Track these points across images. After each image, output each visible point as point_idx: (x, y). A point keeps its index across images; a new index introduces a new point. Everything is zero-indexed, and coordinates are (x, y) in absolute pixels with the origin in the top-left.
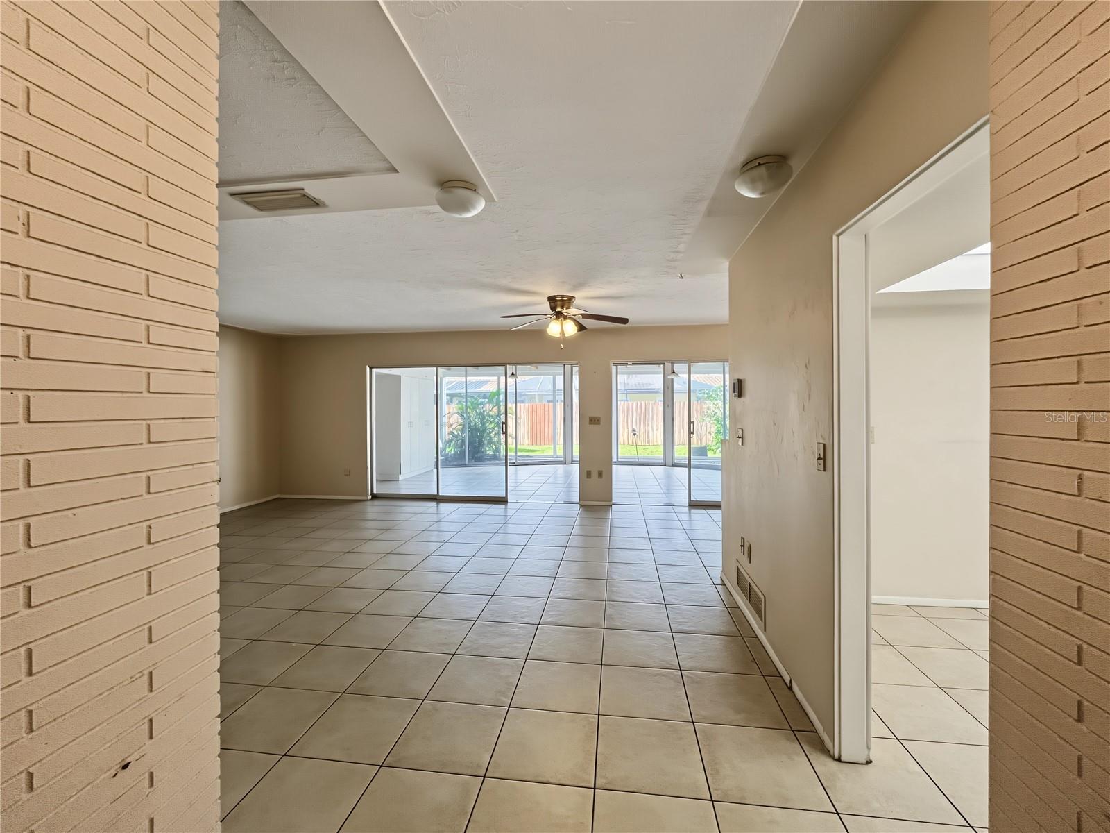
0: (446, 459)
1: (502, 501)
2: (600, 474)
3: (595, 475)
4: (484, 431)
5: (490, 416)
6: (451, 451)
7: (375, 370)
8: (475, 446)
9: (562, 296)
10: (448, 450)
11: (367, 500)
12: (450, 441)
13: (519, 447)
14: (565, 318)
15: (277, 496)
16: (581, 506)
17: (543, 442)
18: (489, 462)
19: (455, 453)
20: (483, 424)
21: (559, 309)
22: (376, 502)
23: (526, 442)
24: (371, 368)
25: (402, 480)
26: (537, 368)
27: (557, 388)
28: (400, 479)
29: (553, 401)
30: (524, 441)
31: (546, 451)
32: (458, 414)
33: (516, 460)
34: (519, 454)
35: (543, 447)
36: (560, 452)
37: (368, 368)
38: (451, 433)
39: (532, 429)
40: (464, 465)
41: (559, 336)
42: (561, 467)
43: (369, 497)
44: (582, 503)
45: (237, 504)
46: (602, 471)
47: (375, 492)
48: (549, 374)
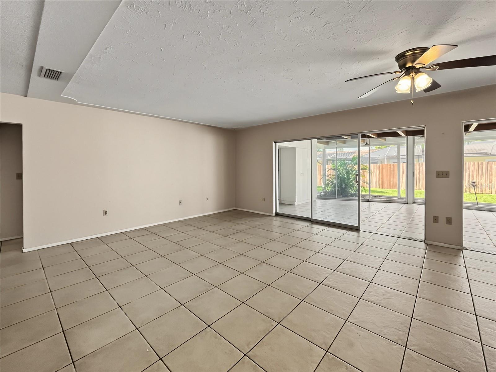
0: (326, 194)
1: (356, 229)
2: (449, 221)
3: (442, 220)
4: (349, 179)
5: (352, 171)
6: (329, 190)
7: (278, 144)
8: (342, 188)
9: (414, 49)
10: (327, 189)
11: (273, 216)
12: (328, 184)
13: (372, 189)
14: (417, 71)
15: (234, 208)
16: (427, 245)
17: (390, 187)
18: (351, 198)
19: (331, 191)
20: (348, 176)
21: (409, 65)
22: (278, 219)
23: (378, 186)
24: (275, 143)
25: (298, 205)
26: (385, 140)
27: (401, 154)
28: (296, 204)
29: (398, 163)
30: (376, 186)
31: (392, 193)
32: (333, 169)
33: (369, 198)
34: (371, 194)
35: (389, 190)
36: (403, 194)
37: (274, 144)
38: (328, 180)
39: (382, 178)
40: (335, 199)
41: (409, 92)
42: (404, 206)
43: (274, 215)
44: (427, 242)
45: (216, 211)
46: (451, 218)
47: (278, 212)
48: (394, 144)
